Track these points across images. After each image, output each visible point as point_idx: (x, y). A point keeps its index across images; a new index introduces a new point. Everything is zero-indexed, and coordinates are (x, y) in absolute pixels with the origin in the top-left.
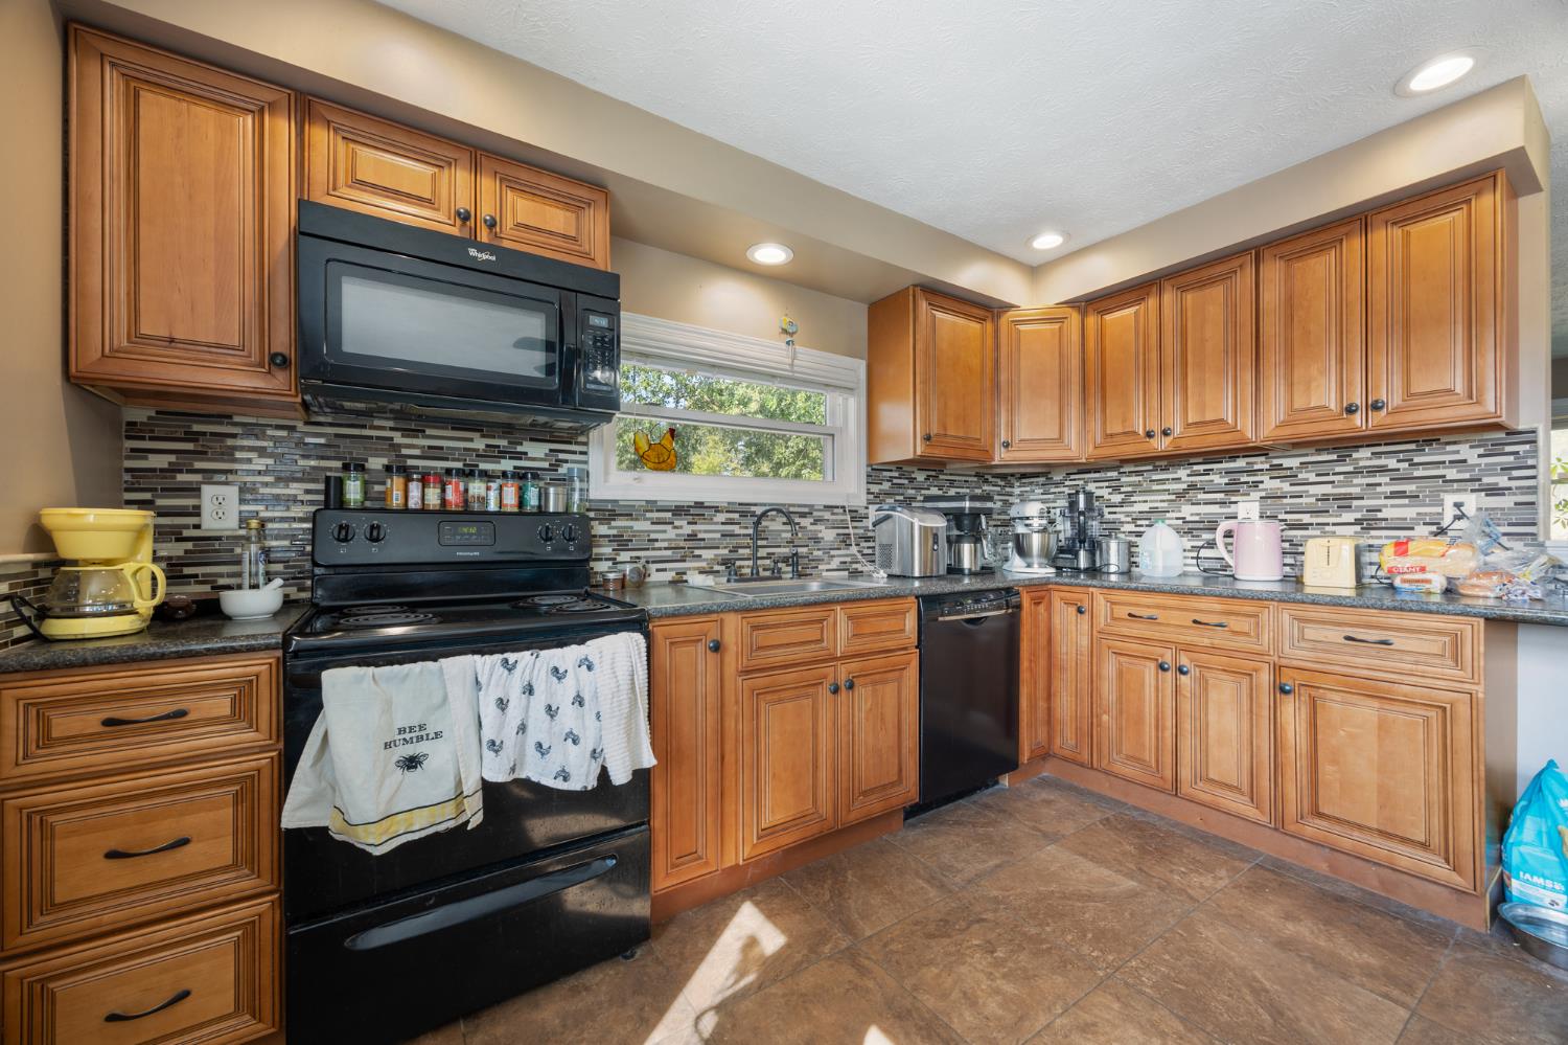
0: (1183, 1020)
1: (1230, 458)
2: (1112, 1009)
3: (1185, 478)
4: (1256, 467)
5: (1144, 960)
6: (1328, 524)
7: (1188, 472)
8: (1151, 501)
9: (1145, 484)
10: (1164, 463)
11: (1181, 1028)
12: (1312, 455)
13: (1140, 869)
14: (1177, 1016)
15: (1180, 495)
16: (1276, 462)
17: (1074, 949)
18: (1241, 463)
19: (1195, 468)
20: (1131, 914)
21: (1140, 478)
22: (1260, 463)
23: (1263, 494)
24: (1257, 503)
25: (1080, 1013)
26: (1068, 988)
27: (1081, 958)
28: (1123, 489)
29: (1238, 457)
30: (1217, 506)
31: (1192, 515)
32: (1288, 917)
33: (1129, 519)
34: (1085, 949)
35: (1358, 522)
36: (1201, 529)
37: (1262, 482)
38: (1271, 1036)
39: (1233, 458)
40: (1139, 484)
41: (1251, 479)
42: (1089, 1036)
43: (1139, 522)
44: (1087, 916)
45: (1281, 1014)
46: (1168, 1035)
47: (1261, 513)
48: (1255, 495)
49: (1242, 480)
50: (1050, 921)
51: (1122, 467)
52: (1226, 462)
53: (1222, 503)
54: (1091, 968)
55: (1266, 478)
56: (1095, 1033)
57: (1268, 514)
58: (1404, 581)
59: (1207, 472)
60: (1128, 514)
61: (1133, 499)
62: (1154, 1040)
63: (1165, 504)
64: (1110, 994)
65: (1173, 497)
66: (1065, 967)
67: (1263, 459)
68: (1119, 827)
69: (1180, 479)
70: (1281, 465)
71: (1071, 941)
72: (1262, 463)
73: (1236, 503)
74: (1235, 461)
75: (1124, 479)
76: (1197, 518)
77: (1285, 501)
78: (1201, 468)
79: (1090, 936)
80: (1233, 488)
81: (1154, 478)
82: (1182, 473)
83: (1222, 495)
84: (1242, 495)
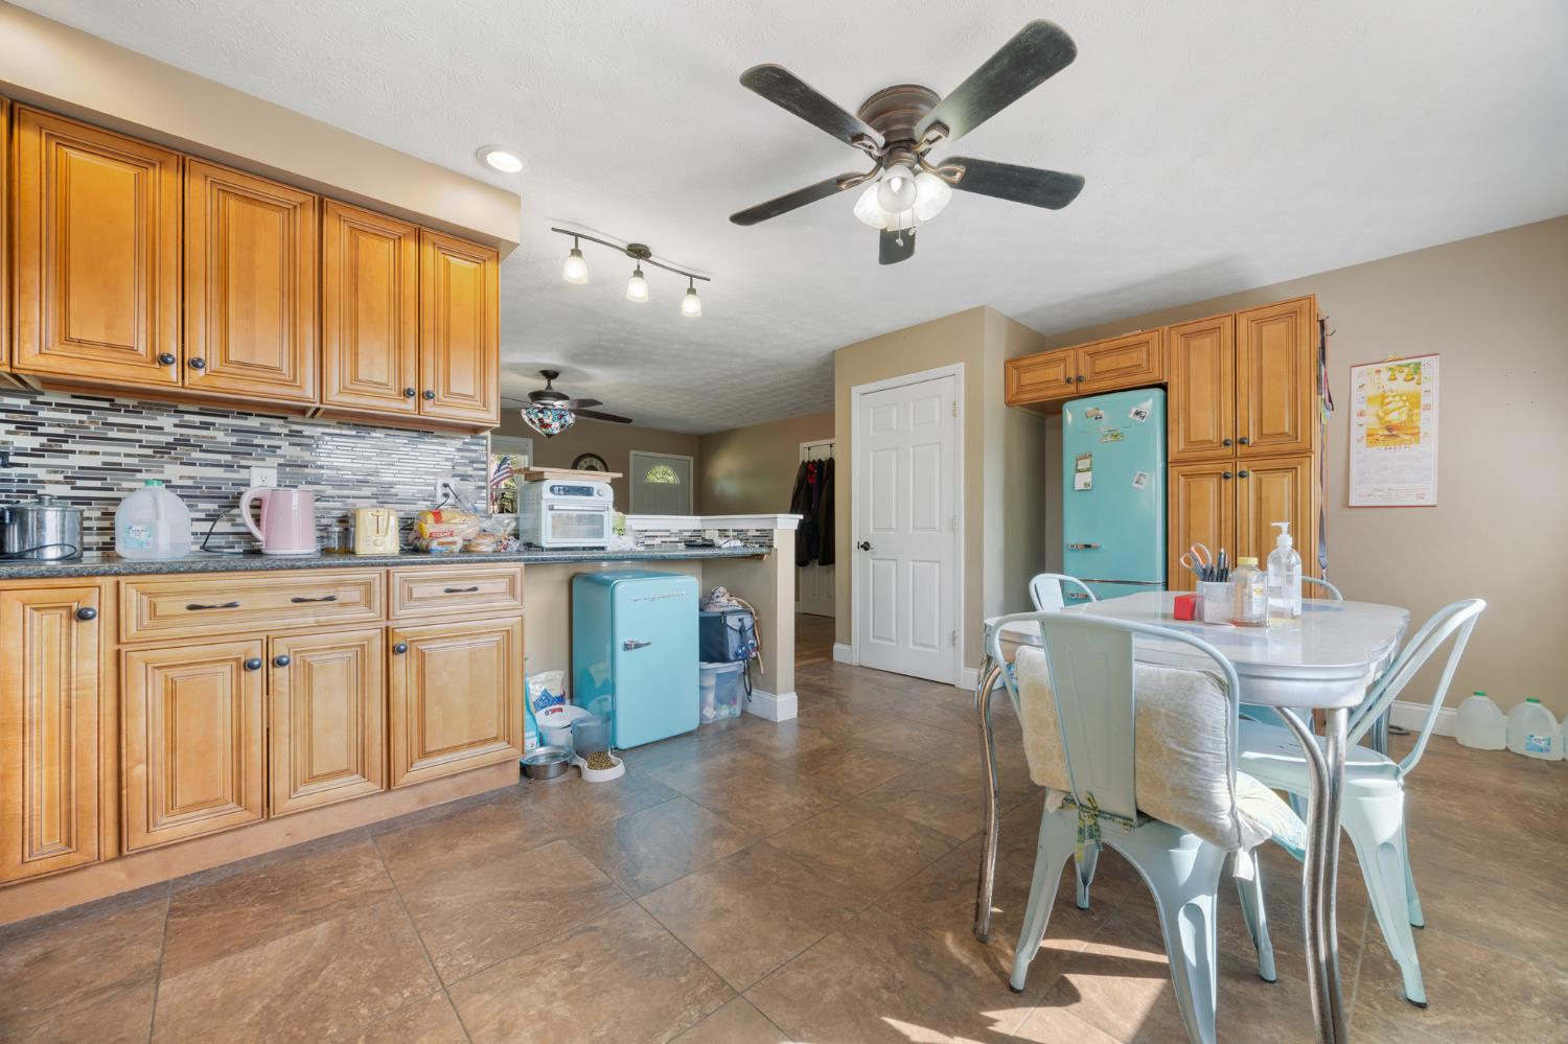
0: (524, 952)
1: (239, 413)
2: (488, 1002)
3: (169, 428)
4: (273, 430)
5: (441, 954)
6: (348, 497)
7: (176, 421)
8: (105, 454)
9: (92, 427)
10: (131, 402)
11: (532, 957)
12: (334, 427)
13: (305, 912)
14: (518, 955)
15: (163, 450)
16: (295, 427)
17: (387, 1012)
18: (253, 422)
19: (187, 417)
20: (371, 943)
21: (84, 417)
22: (276, 426)
23: (282, 461)
24: (275, 471)
25: (482, 1032)
26: (441, 1035)
27: (403, 1008)
28: (41, 429)
29: (251, 415)
30: (222, 469)
31: (181, 478)
32: (450, 848)
33: (60, 477)
34: (395, 1000)
35: (374, 496)
36: (197, 497)
37: (279, 447)
38: (560, 908)
39: (245, 415)
40: (81, 425)
41: (267, 442)
42: (514, 1032)
43: (79, 483)
44: (340, 983)
45: (541, 894)
46: (535, 969)
47: (278, 481)
48: (273, 461)
49: (256, 442)
50: (318, 1025)
51: (42, 394)
52: (234, 417)
53: (228, 466)
54: (425, 1004)
55: (285, 444)
56: (513, 1026)
57: (288, 483)
58: (440, 544)
59: (205, 426)
60: (54, 470)
61: (65, 446)
62: (537, 981)
63: (135, 461)
64: (469, 997)
65: (150, 452)
66: (407, 1029)
67: (281, 422)
68: (205, 904)
69: (162, 428)
70: (301, 432)
71: (370, 1010)
72: (279, 426)
73: (248, 467)
74: (246, 419)
75: (43, 414)
76: (190, 483)
77: (307, 470)
78: (198, 419)
79: (375, 990)
80: (244, 450)
81: (111, 420)
82: (167, 421)
83: (229, 457)
84: (256, 459)
